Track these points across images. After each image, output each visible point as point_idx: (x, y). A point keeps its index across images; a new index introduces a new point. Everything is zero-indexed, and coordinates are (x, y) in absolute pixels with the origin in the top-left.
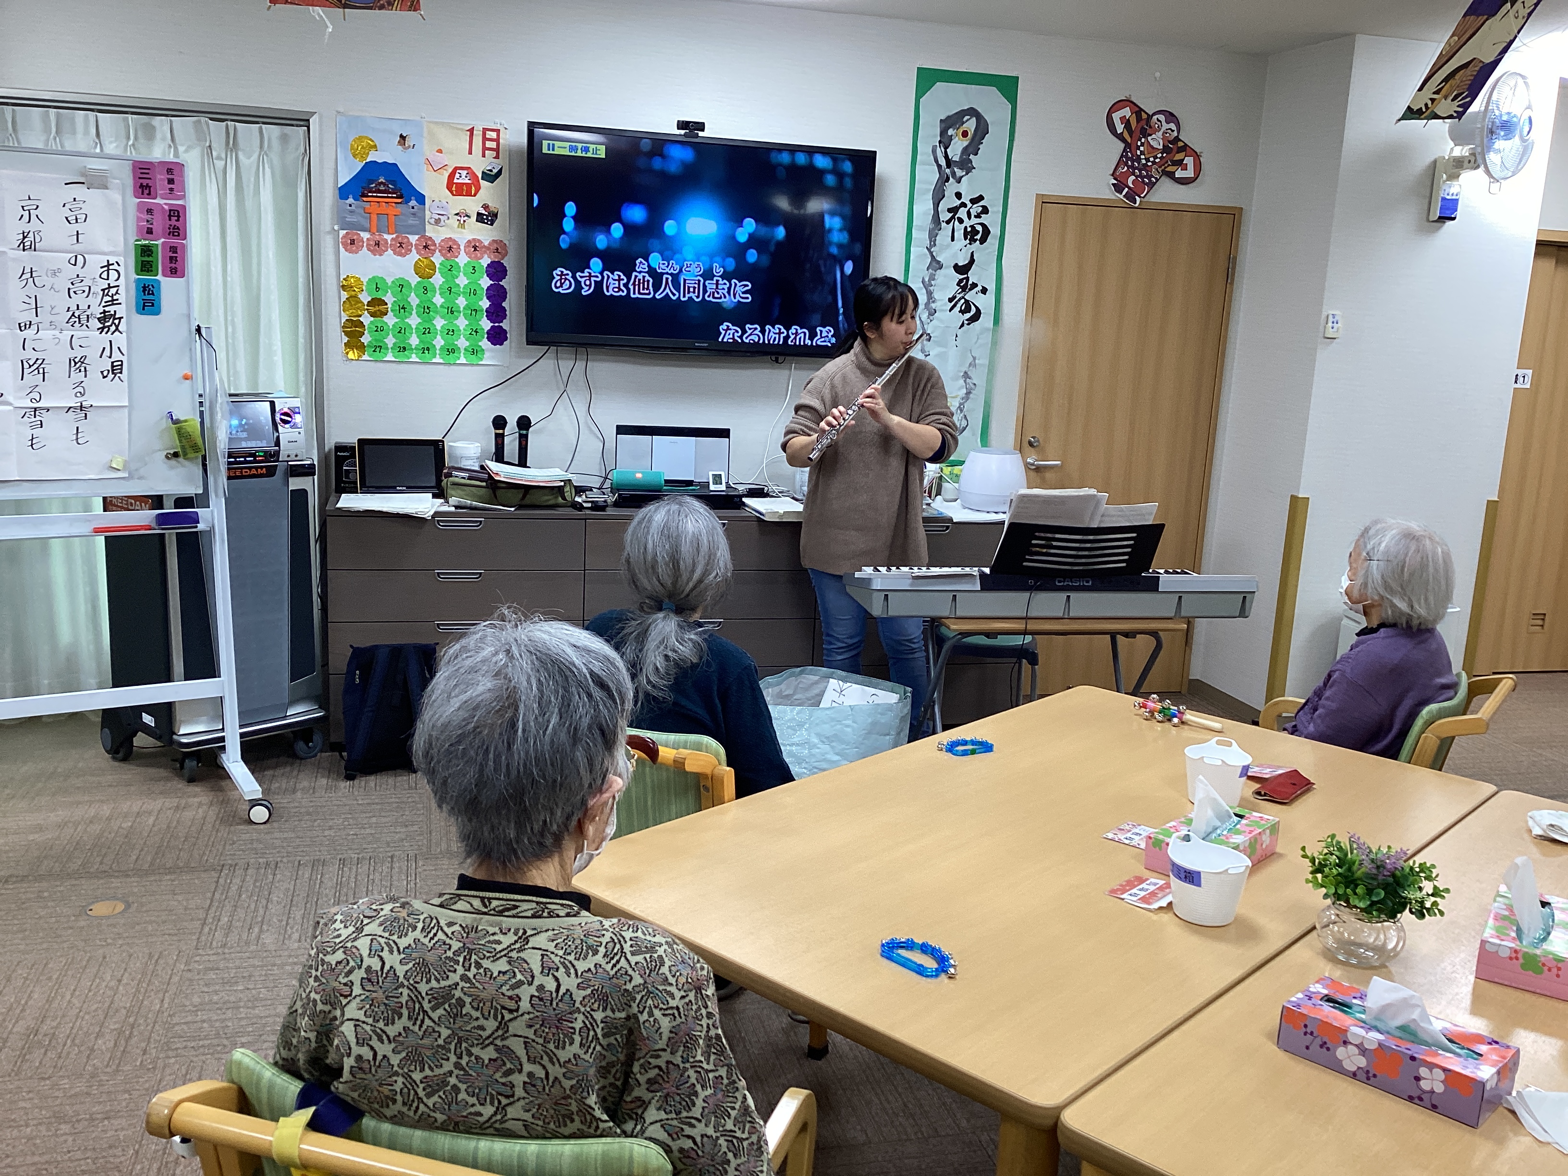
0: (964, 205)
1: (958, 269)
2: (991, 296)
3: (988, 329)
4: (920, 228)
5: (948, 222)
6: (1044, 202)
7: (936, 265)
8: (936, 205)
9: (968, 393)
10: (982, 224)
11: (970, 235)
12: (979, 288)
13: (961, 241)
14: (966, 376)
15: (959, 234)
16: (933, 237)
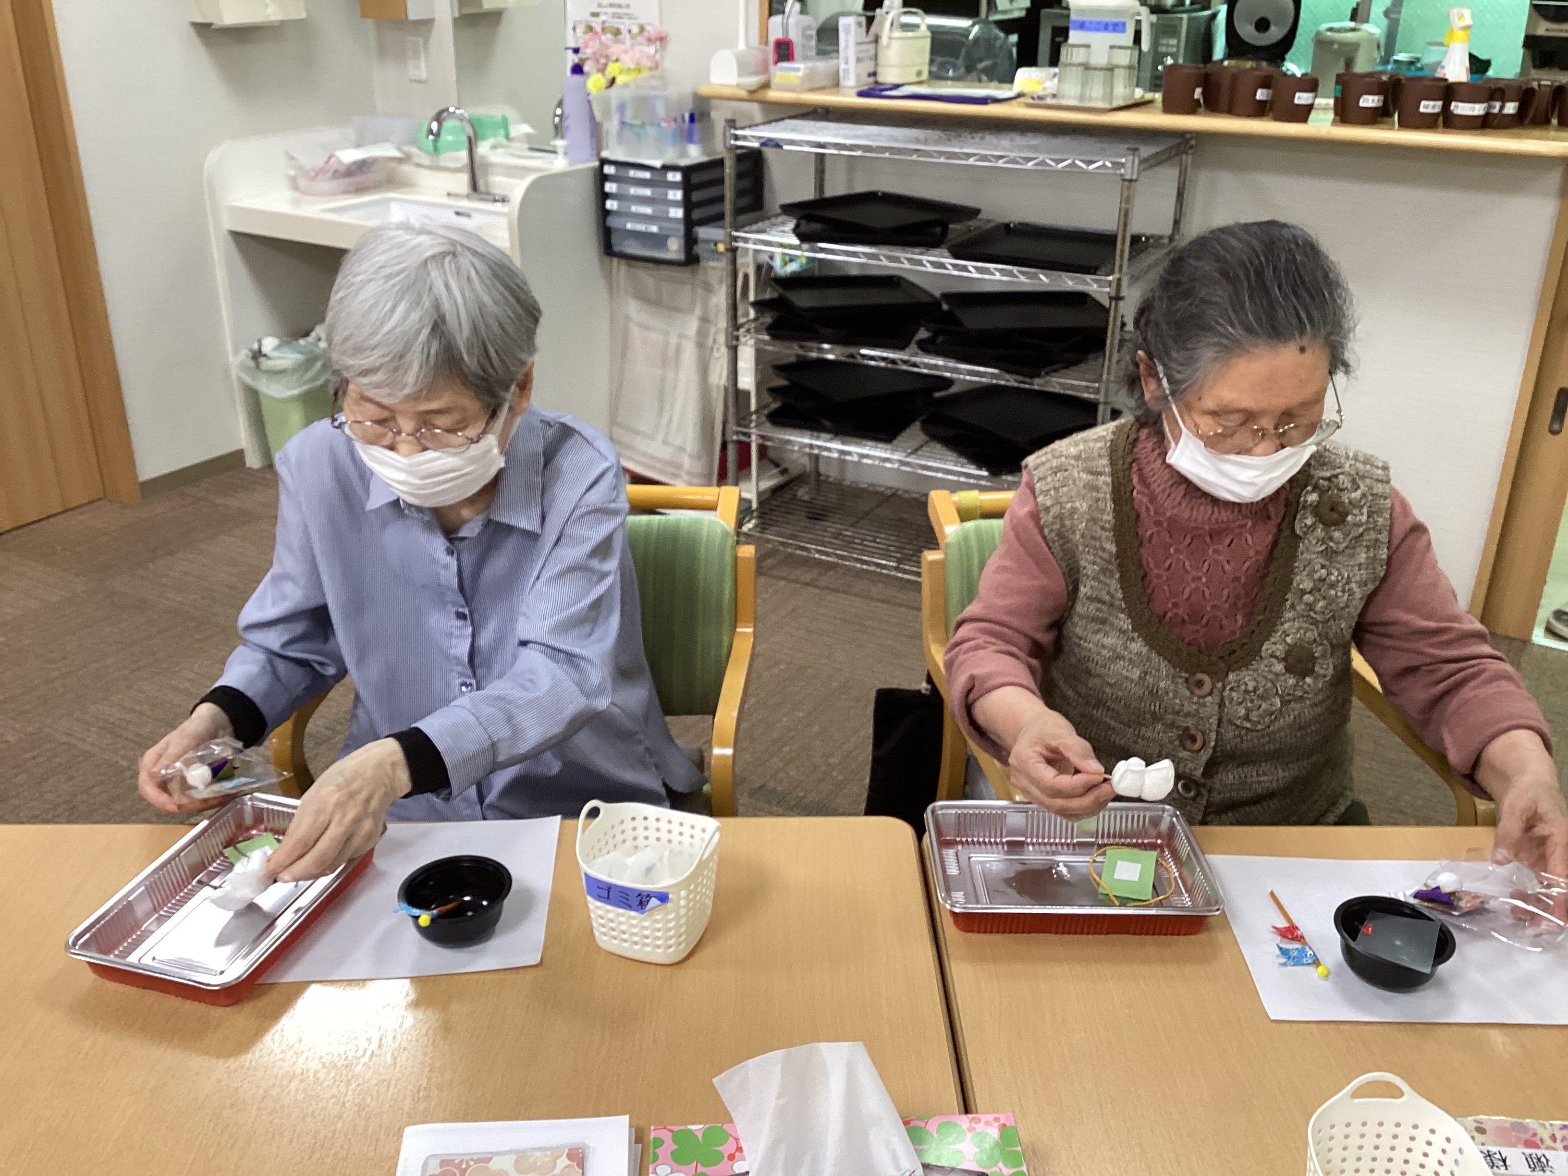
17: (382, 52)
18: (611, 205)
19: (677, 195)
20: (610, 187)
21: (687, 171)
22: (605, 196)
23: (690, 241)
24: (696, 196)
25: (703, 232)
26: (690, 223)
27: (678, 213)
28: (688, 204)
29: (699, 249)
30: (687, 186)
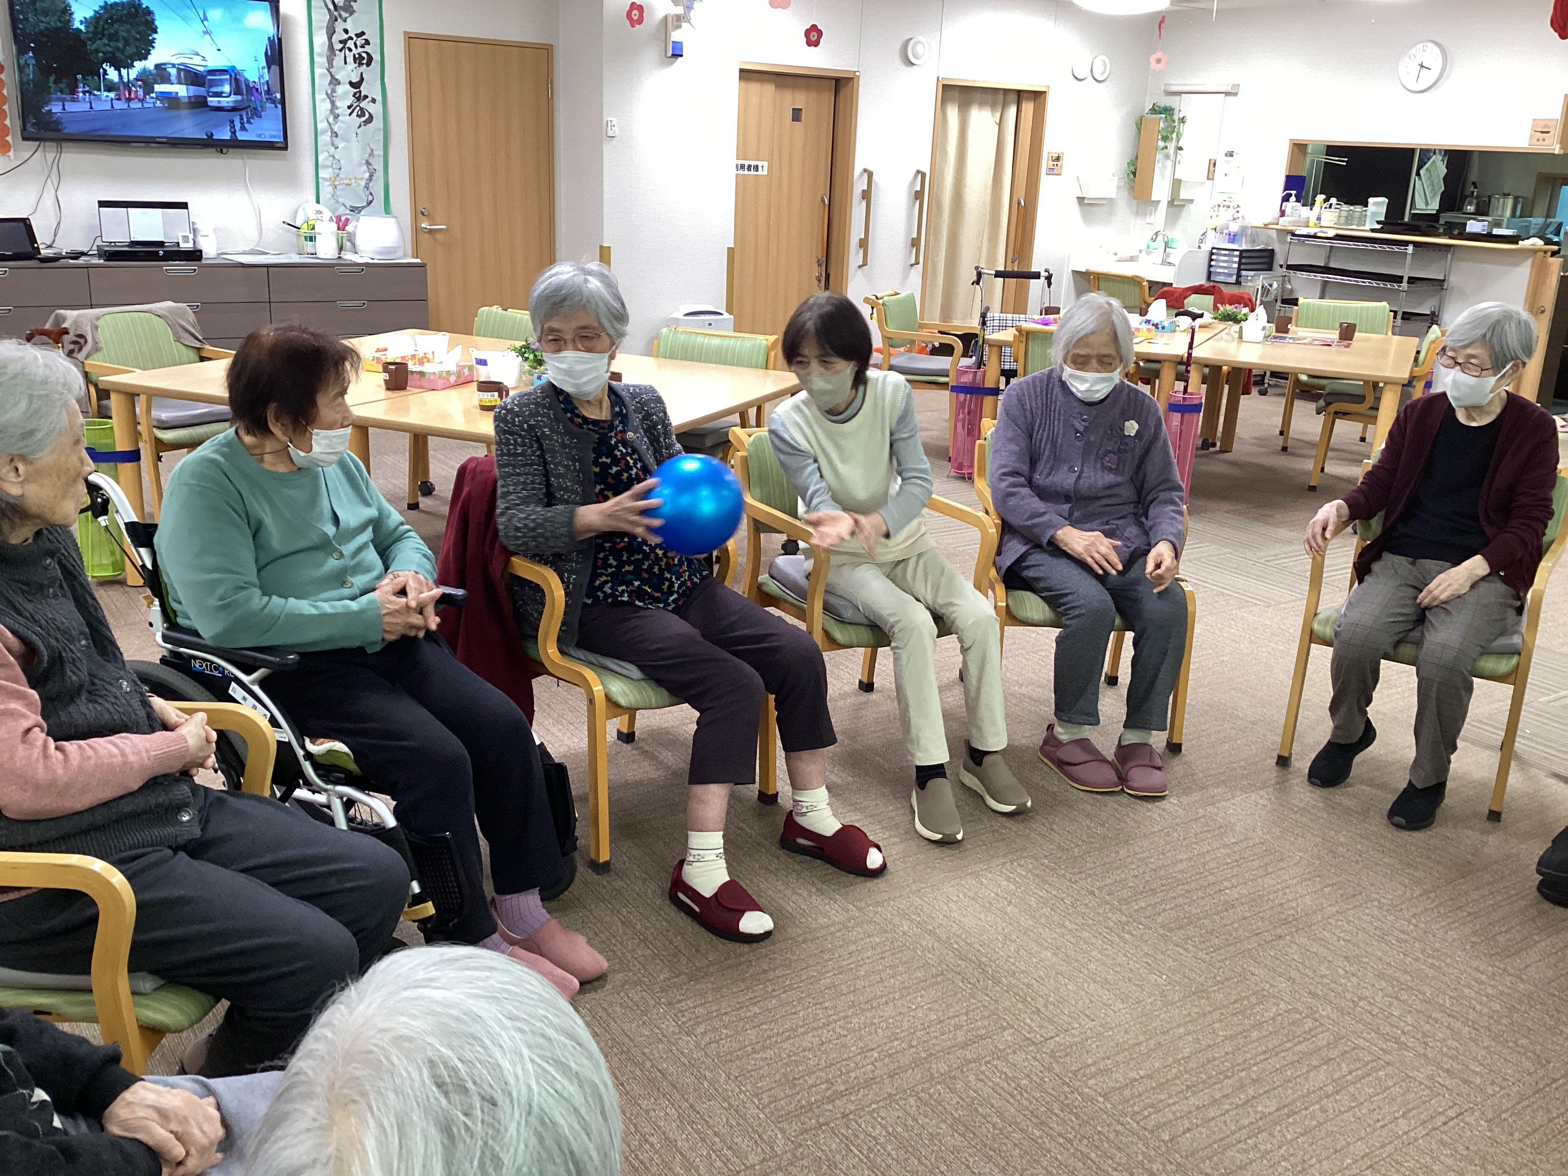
0: (351, 38)
1: (351, 84)
2: (379, 106)
3: (379, 129)
4: (319, 55)
5: (341, 50)
6: (410, 38)
7: (335, 82)
8: (330, 38)
9: (371, 176)
10: (367, 53)
11: (358, 60)
12: (370, 99)
13: (352, 65)
14: (368, 163)
15: (350, 59)
16: (330, 61)
17: (1137, 213)
18: (1213, 263)
19: (1237, 259)
20: (1214, 257)
21: (1241, 252)
22: (1212, 260)
23: (1239, 276)
24: (1243, 261)
25: (1243, 273)
26: (1239, 270)
27: (1236, 266)
28: (1240, 263)
29: (1242, 280)
30: (1241, 257)
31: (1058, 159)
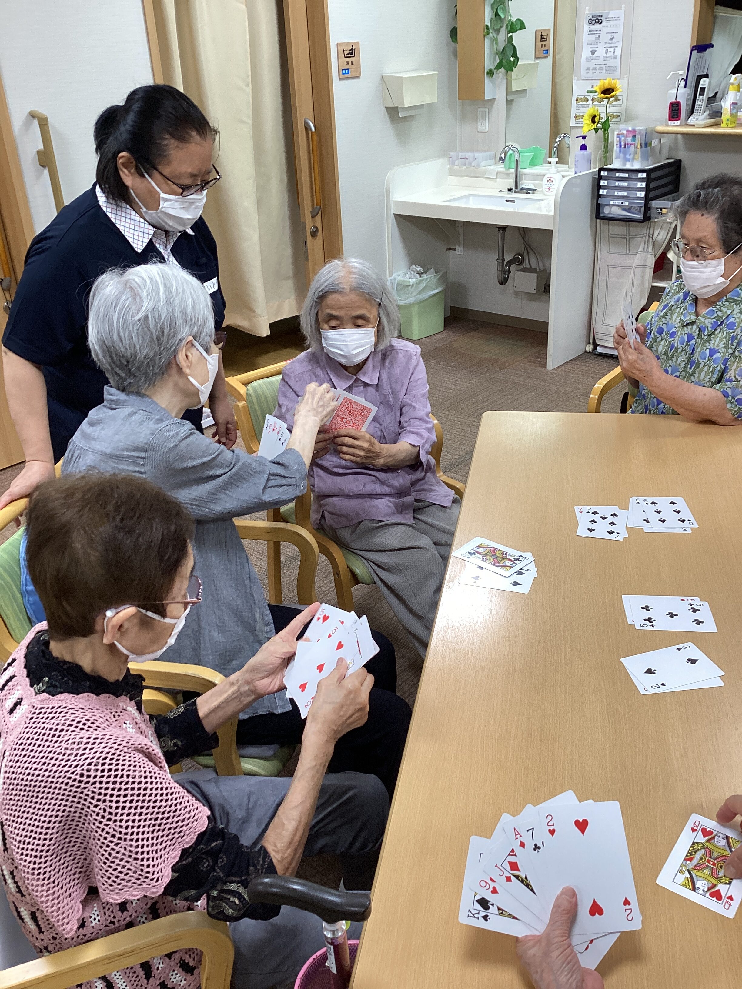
17: (463, 118)
18: (602, 192)
19: (644, 185)
20: (603, 183)
21: (649, 172)
22: (600, 187)
23: (647, 208)
24: (653, 185)
25: (655, 204)
26: (647, 199)
27: (642, 194)
28: (647, 190)
29: (652, 213)
30: (648, 180)
31: (352, 53)
